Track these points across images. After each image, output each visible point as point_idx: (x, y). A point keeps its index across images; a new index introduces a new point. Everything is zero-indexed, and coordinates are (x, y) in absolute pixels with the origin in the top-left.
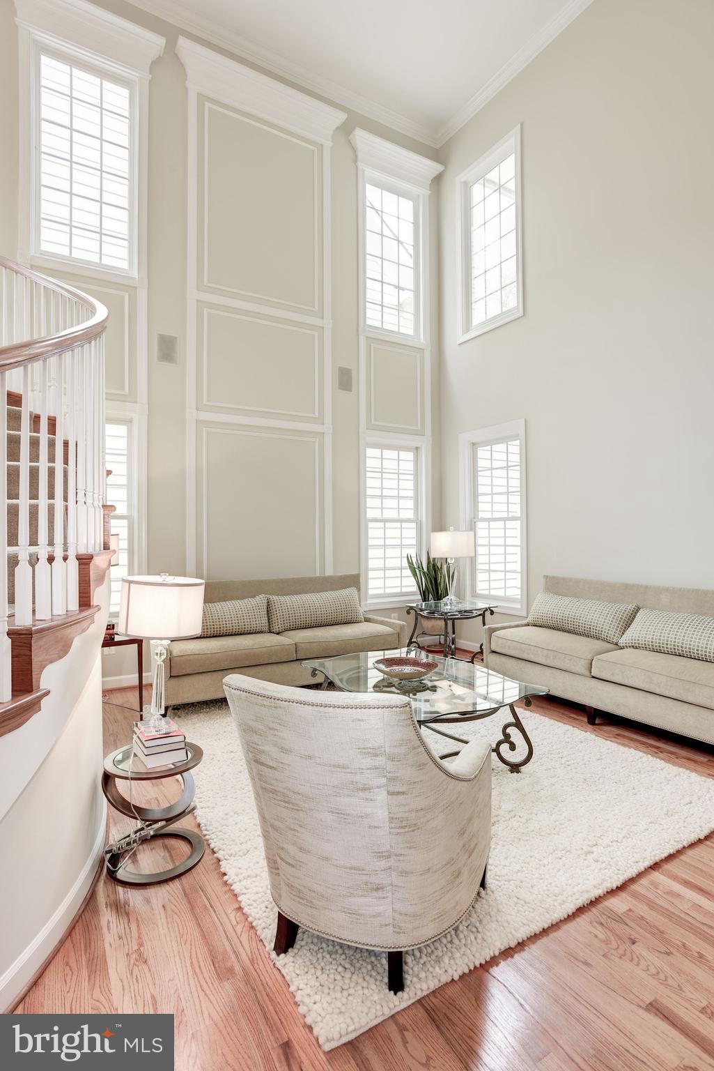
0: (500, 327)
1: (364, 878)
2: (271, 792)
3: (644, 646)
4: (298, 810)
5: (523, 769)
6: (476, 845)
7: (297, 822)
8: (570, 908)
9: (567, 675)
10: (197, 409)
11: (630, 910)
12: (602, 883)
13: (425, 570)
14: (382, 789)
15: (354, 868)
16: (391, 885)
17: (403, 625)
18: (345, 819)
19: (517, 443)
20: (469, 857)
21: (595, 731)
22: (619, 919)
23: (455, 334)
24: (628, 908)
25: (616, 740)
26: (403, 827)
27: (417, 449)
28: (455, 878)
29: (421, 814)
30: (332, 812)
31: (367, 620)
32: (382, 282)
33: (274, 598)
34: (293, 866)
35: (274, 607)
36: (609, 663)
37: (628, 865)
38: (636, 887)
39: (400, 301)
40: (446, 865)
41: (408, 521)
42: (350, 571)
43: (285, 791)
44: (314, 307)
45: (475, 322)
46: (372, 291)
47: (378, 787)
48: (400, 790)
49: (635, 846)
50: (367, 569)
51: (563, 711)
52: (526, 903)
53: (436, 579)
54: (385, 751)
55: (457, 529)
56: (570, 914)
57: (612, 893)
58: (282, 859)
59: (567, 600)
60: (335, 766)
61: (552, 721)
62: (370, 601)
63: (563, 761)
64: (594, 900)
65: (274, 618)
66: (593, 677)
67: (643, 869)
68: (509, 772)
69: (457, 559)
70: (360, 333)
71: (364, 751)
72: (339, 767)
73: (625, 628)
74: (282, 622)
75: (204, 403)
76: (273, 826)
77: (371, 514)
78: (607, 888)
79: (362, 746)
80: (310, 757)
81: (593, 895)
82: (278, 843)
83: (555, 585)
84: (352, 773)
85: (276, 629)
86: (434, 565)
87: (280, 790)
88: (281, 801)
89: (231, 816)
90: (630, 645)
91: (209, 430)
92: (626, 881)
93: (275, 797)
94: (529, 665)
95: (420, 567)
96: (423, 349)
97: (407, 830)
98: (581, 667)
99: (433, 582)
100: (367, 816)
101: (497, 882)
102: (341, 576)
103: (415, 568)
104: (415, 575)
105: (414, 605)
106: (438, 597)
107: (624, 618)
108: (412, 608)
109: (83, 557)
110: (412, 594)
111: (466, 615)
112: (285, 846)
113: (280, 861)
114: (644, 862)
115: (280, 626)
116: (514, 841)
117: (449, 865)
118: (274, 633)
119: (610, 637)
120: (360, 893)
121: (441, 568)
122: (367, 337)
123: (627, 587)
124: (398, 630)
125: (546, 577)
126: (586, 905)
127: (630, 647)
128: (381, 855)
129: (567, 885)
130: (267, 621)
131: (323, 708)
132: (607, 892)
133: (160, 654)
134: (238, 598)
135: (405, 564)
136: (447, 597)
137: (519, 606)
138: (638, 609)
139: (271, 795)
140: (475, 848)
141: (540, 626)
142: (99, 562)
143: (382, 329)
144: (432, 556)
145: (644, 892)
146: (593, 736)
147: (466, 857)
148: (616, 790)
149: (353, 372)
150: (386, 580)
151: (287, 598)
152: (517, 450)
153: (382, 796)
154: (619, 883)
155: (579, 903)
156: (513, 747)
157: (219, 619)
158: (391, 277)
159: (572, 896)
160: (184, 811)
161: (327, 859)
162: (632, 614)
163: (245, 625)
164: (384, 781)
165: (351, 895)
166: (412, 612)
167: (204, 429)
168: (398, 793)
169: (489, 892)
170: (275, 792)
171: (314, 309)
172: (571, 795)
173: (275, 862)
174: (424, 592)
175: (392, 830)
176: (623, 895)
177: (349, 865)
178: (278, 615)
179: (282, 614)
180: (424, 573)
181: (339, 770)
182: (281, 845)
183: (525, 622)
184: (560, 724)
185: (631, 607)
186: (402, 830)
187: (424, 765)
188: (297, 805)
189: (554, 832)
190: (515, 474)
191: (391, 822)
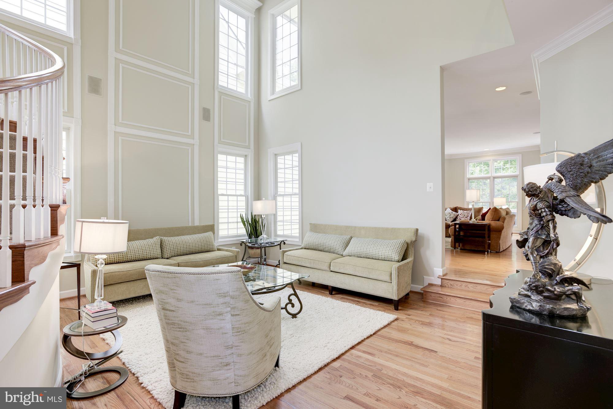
0: (290, 94)
1: (220, 360)
2: (171, 324)
3: (353, 255)
4: (186, 331)
5: (298, 316)
6: (273, 343)
7: (186, 338)
8: (316, 368)
9: (320, 271)
10: (115, 125)
11: (341, 366)
12: (330, 357)
13: (250, 222)
14: (229, 313)
15: (215, 356)
16: (233, 362)
17: (238, 251)
18: (210, 331)
19: (297, 155)
20: (270, 348)
21: (332, 297)
22: (336, 369)
23: (267, 95)
24: (340, 365)
25: (341, 300)
26: (238, 332)
27: (246, 156)
28: (263, 357)
29: (247, 325)
30: (204, 329)
31: (219, 250)
32: (228, 62)
33: (165, 238)
34: (183, 362)
35: (164, 244)
36: (339, 264)
37: (341, 349)
38: (344, 357)
39: (238, 73)
40: (259, 350)
41: (241, 195)
42: (209, 223)
43: (179, 322)
44: (189, 71)
45: (277, 89)
46: (222, 66)
47: (227, 312)
48: (237, 314)
49: (345, 340)
50: (218, 223)
51: (318, 290)
52: (297, 370)
53: (256, 227)
54: (229, 294)
55: (267, 199)
56: (316, 371)
57: (334, 360)
58: (177, 360)
59: (320, 235)
60: (205, 305)
61: (313, 294)
62: (220, 240)
63: (317, 311)
64: (326, 364)
65: (165, 250)
66: (331, 271)
67: (347, 349)
68: (292, 318)
69: (267, 215)
70: (215, 89)
71: (219, 295)
72: (207, 304)
73: (346, 247)
74: (170, 252)
75: (120, 121)
76: (172, 343)
77: (220, 192)
78: (332, 359)
79: (218, 293)
80: (192, 302)
81: (326, 362)
82: (175, 352)
83: (315, 228)
84: (214, 307)
85: (166, 256)
86: (255, 220)
87: (177, 322)
88: (177, 328)
89: (144, 356)
90: (348, 255)
91: (123, 138)
92: (341, 355)
93: (174, 327)
94: (302, 268)
95: (248, 220)
96: (250, 102)
97: (240, 333)
98: (326, 267)
99: (254, 229)
100: (221, 328)
101: (284, 364)
102: (204, 225)
103: (244, 221)
104: (244, 225)
105: (245, 241)
106: (257, 236)
107: (345, 242)
108: (243, 242)
109: (53, 206)
110: (244, 236)
111: (272, 245)
112: (179, 352)
113: (176, 361)
114: (348, 346)
115: (168, 254)
116: (292, 347)
117: (261, 351)
118: (165, 258)
119: (339, 252)
120: (218, 368)
121: (259, 221)
122: (219, 92)
123: (347, 227)
124: (236, 254)
125: (311, 224)
126: (323, 367)
127: (348, 256)
128: (228, 347)
129: (315, 360)
130: (160, 252)
131: (199, 275)
132: (332, 361)
133: (101, 263)
134: (141, 239)
135: (240, 220)
136: (262, 236)
137: (298, 240)
138: (351, 238)
139: (171, 326)
140: (273, 344)
141: (308, 249)
142: (62, 209)
143: (227, 88)
144: (254, 214)
145: (347, 358)
146: (331, 299)
147: (269, 347)
148: (339, 320)
149: (211, 110)
150: (229, 230)
151: (172, 238)
152: (297, 159)
153: (228, 317)
154: (337, 356)
155: (320, 366)
156: (293, 306)
157: (130, 251)
158: (233, 59)
159: (317, 364)
160: (116, 353)
161: (201, 354)
162: (349, 240)
163: (147, 254)
164: (229, 309)
165: (214, 370)
166: (243, 245)
167: (120, 137)
168: (236, 315)
169: (280, 368)
170: (173, 324)
171: (188, 72)
172: (320, 325)
173: (173, 364)
174: (249, 234)
175: (233, 334)
176: (339, 360)
177: (212, 355)
178: (167, 248)
179: (169, 247)
180: (249, 224)
181: (207, 306)
182: (177, 352)
183: (301, 247)
184: (317, 296)
185: (349, 237)
186: (238, 334)
187: (248, 301)
188: (186, 328)
189: (311, 340)
190: (296, 172)
191: (233, 330)
